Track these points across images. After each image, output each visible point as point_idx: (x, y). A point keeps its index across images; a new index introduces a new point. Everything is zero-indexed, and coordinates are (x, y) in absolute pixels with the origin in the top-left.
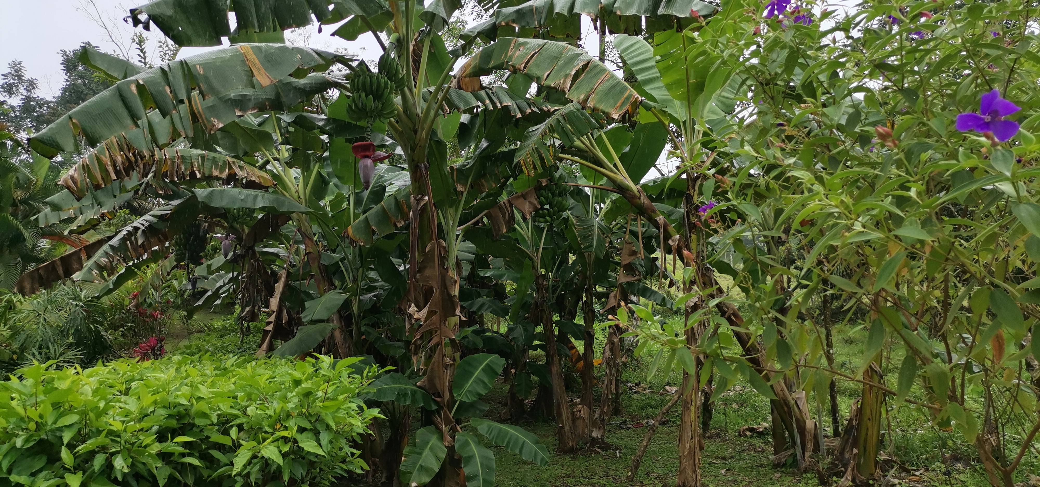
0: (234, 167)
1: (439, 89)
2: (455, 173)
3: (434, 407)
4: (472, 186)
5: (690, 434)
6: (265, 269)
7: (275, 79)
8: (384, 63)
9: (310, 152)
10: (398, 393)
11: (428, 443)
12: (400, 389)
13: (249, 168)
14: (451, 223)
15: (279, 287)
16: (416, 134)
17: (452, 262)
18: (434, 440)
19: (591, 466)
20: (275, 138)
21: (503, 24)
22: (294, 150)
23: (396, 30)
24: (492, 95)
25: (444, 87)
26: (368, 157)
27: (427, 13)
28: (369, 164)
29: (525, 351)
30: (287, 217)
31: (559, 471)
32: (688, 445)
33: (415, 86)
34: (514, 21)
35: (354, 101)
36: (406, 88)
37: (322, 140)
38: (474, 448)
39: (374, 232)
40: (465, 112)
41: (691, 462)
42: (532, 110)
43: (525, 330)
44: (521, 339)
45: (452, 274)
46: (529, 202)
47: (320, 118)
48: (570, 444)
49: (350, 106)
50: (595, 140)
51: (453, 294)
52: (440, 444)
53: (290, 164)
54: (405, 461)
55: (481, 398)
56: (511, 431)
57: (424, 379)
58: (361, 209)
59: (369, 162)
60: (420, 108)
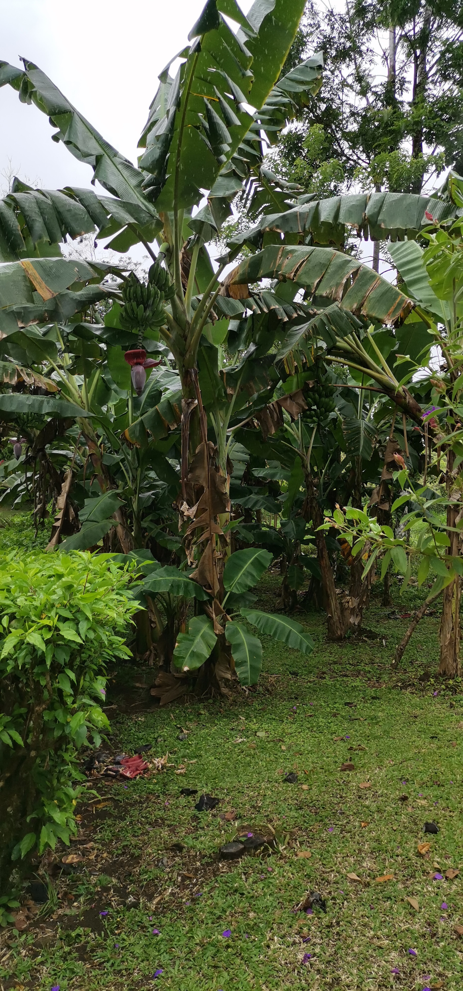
0: (22, 375)
1: (207, 296)
2: (225, 377)
3: (206, 598)
4: (241, 389)
5: (451, 626)
6: (55, 469)
7: (55, 292)
8: (154, 272)
9: (90, 359)
10: (172, 586)
11: (199, 631)
12: (174, 581)
13: (35, 376)
14: (222, 425)
15: (66, 486)
16: (186, 340)
17: (222, 462)
18: (205, 628)
19: (358, 654)
20: (59, 346)
21: (268, 229)
22: (77, 357)
23: (166, 240)
24: (258, 301)
25: (212, 294)
26: (140, 364)
27: (195, 222)
28: (141, 371)
29: (297, 545)
30: (72, 421)
31: (327, 658)
32: (449, 636)
33: (185, 293)
34: (277, 227)
35: (126, 310)
36: (176, 296)
37: (101, 349)
38: (243, 637)
39: (148, 435)
40: (234, 318)
41: (452, 652)
42: (298, 314)
43: (297, 525)
44: (292, 533)
45: (223, 473)
46: (297, 403)
47: (97, 328)
48: (339, 633)
49: (122, 315)
50: (362, 341)
51: (224, 491)
52: (211, 633)
53: (72, 371)
54: (178, 647)
55: (251, 590)
56: (278, 620)
57: (196, 572)
58: (139, 413)
59: (141, 369)
60: (190, 316)
